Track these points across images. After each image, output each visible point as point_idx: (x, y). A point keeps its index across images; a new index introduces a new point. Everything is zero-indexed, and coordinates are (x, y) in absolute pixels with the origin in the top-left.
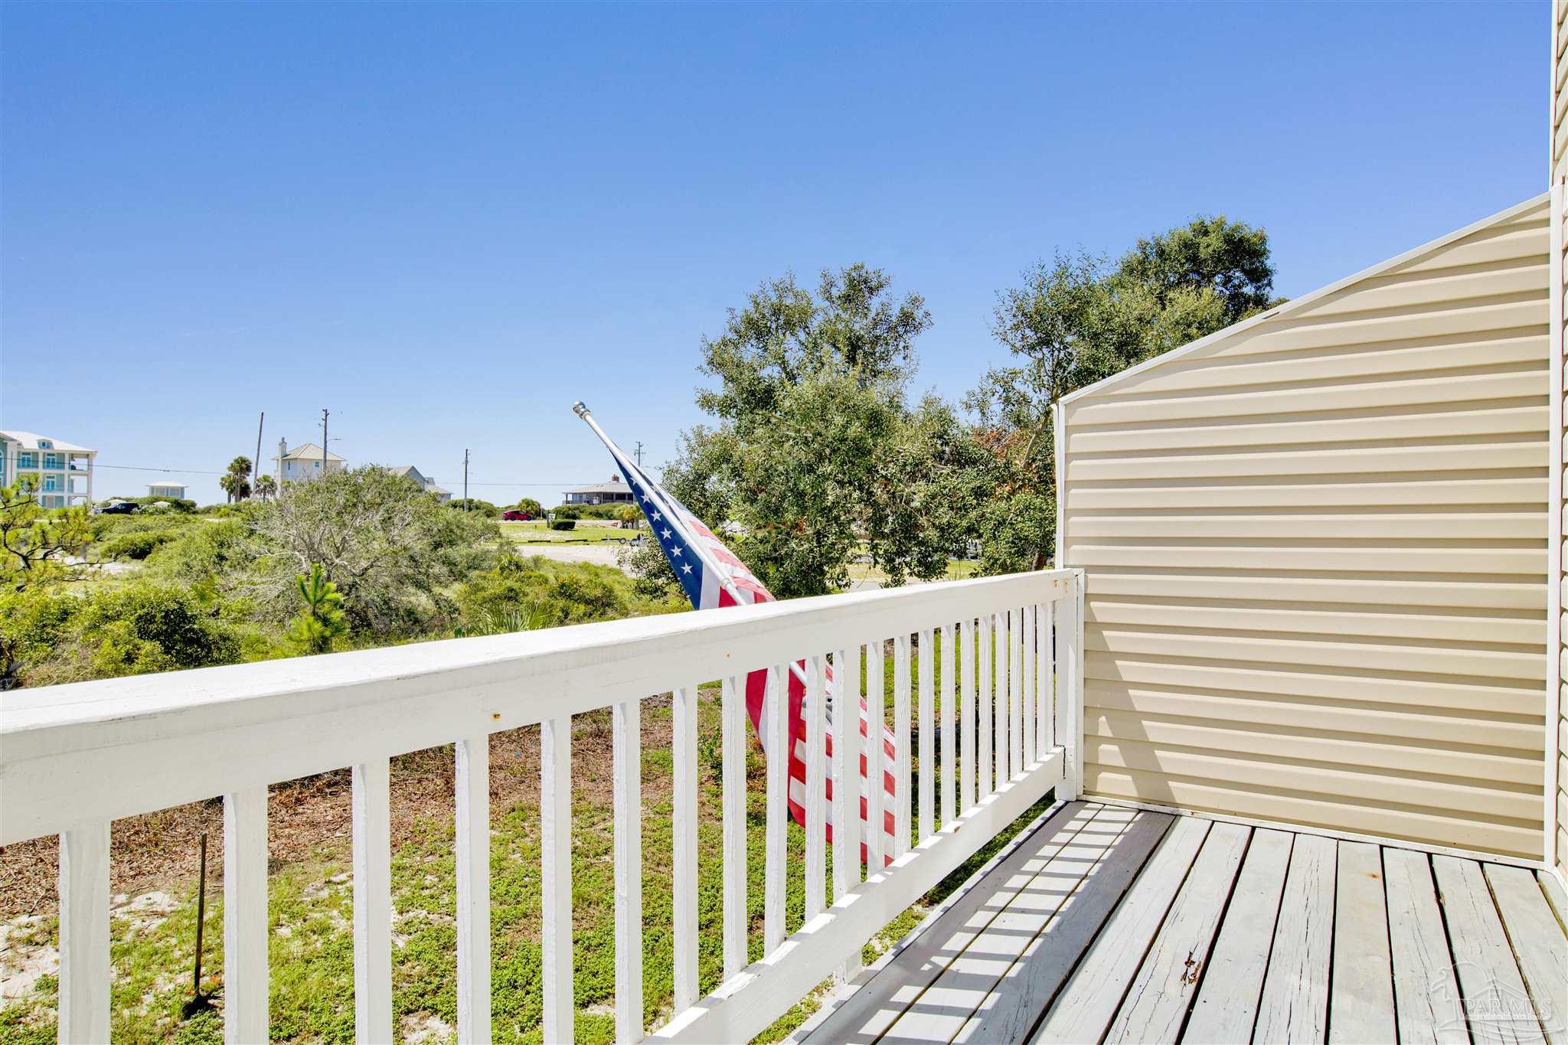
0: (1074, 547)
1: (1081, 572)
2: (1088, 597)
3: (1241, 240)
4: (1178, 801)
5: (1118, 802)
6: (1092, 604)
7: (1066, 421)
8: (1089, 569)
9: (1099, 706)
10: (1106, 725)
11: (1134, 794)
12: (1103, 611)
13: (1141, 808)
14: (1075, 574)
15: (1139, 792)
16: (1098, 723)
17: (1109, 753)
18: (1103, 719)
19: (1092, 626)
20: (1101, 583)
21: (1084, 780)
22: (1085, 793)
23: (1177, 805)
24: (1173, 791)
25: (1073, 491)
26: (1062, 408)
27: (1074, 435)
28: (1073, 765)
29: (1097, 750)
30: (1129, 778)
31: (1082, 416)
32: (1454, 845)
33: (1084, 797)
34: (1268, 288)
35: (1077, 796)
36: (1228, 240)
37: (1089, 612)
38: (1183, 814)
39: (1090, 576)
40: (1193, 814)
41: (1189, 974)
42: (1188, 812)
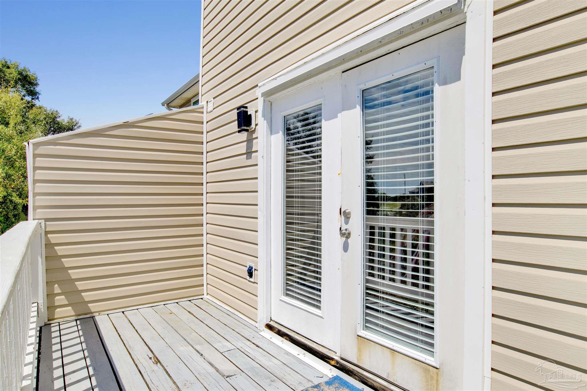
0: (38, 210)
1: (43, 222)
2: (47, 233)
3: (27, 76)
4: (93, 311)
5: (65, 319)
6: (49, 236)
7: (34, 151)
8: (47, 220)
9: (54, 280)
10: (58, 288)
11: (73, 314)
12: (54, 238)
13: (76, 319)
14: (40, 222)
15: (75, 312)
16: (54, 288)
17: (60, 300)
18: (56, 285)
19: (49, 246)
20: (52, 226)
21: (48, 315)
22: (48, 321)
23: (92, 313)
24: (90, 307)
25: (37, 184)
26: (31, 146)
27: (37, 159)
28: (42, 310)
29: (54, 300)
30: (70, 308)
31: (41, 150)
32: (183, 298)
33: (49, 322)
34: (37, 100)
35: (45, 323)
36: (20, 73)
37: (47, 239)
38: (95, 315)
39: (47, 223)
40: (99, 314)
41: (154, 362)
42: (97, 314)
